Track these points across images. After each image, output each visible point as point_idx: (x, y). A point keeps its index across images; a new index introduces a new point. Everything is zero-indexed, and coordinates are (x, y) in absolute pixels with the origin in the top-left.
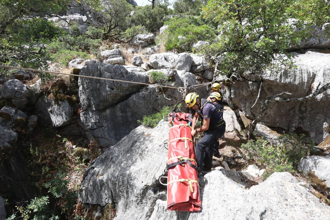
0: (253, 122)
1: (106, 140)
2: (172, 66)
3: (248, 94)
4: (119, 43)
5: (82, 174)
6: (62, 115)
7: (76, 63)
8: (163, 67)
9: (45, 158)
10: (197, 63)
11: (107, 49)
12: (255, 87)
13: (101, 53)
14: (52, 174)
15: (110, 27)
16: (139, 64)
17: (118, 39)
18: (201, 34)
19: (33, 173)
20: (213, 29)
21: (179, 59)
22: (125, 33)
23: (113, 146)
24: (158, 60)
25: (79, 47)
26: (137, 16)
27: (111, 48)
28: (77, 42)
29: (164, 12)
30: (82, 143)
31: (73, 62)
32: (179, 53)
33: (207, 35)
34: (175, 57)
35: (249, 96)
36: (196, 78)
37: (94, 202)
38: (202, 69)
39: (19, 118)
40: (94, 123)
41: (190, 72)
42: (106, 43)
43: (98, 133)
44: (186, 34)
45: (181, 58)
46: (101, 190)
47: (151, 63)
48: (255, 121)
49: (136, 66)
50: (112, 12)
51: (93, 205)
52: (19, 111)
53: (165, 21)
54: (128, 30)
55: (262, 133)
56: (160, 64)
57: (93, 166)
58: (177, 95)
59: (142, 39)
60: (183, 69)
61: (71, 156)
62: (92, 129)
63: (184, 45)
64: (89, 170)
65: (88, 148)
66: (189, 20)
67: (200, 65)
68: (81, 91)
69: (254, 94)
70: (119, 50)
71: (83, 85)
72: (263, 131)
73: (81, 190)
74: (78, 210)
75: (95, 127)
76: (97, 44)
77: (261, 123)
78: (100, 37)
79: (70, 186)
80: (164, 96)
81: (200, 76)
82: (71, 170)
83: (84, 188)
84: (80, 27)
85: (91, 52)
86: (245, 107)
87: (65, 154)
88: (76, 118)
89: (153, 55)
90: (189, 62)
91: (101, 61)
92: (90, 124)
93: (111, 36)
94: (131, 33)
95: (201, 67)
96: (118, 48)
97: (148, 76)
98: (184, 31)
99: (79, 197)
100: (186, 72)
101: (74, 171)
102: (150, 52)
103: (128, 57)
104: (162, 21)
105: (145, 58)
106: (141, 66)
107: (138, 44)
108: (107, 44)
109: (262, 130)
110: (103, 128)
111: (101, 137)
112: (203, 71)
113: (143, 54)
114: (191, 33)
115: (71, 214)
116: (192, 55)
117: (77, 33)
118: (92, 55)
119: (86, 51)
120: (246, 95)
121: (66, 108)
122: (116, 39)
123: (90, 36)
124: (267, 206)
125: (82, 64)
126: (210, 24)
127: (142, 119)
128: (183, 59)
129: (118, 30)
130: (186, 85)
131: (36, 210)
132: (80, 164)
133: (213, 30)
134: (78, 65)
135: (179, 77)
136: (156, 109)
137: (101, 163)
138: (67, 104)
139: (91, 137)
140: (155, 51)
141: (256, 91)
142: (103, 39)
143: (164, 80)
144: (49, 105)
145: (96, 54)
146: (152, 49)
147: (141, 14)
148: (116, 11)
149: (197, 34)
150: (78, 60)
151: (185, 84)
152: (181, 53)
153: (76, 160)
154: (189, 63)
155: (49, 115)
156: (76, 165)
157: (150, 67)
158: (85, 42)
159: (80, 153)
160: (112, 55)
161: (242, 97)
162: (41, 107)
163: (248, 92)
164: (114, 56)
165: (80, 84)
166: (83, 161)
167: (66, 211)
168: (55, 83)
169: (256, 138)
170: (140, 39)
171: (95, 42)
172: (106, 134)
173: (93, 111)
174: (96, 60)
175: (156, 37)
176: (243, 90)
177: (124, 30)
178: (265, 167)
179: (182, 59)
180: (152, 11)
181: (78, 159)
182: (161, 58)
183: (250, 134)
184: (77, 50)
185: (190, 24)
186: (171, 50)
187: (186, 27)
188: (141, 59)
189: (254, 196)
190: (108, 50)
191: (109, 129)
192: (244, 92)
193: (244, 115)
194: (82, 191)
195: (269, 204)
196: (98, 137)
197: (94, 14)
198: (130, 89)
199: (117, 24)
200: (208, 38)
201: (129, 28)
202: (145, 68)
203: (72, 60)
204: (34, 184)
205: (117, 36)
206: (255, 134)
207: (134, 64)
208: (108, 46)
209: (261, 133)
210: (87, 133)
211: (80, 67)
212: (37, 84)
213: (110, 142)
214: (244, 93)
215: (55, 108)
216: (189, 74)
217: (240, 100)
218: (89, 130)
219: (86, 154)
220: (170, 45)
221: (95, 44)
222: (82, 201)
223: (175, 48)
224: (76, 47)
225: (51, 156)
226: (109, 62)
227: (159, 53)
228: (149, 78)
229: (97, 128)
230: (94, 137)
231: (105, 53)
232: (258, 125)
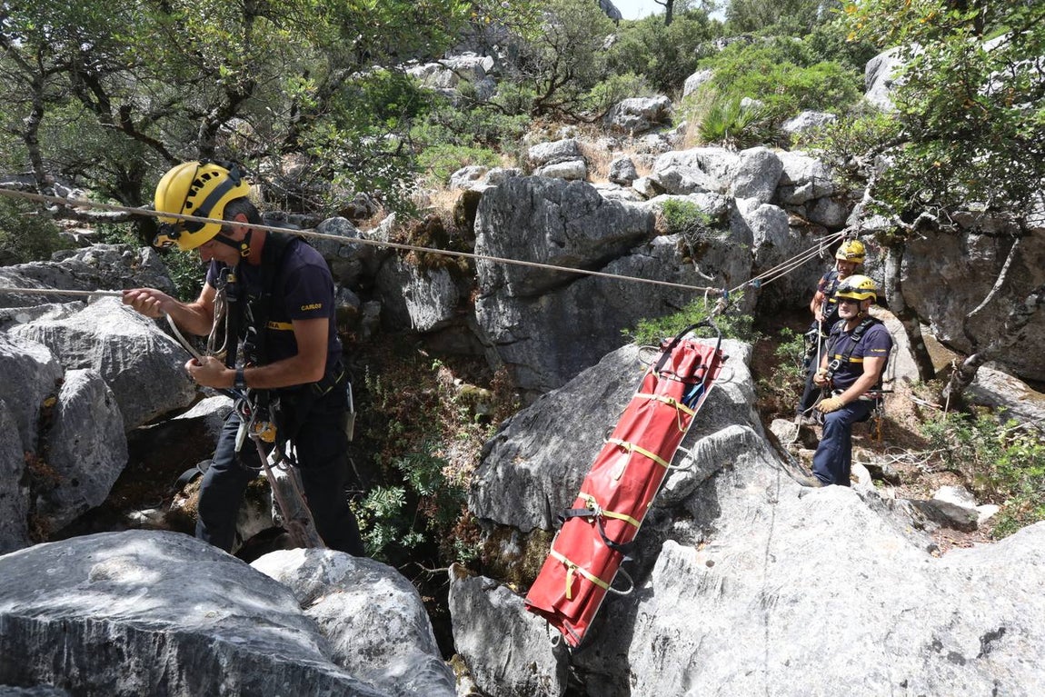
0: (971, 359)
1: (533, 373)
2: (718, 186)
3: (960, 275)
4: (572, 124)
5: (472, 447)
6: (433, 304)
7: (468, 176)
8: (694, 188)
9: (393, 402)
10: (794, 178)
11: (543, 140)
12: (987, 253)
13: (530, 149)
14: (409, 440)
15: (553, 81)
16: (627, 178)
17: (571, 114)
18: (811, 91)
19: (370, 430)
20: (851, 72)
21: (740, 165)
22: (590, 95)
23: (556, 391)
24: (681, 170)
25: (476, 137)
26: (623, 49)
27: (552, 137)
28: (469, 123)
29: (701, 31)
30: (475, 374)
31: (461, 175)
32: (740, 148)
33: (831, 93)
34: (730, 161)
35: (962, 279)
36: (790, 219)
37: (505, 521)
38: (810, 195)
39: (345, 305)
40: (507, 328)
41: (771, 202)
42: (542, 124)
43: (516, 353)
44: (766, 93)
45: (748, 163)
46: (522, 494)
47: (660, 177)
48: (976, 358)
49: (618, 186)
50: (559, 43)
51: (502, 526)
52: (345, 289)
53: (701, 58)
54: (600, 88)
55: (997, 395)
56: (687, 180)
57: (504, 433)
58: (732, 267)
59: (636, 111)
60: (751, 196)
61: (450, 402)
62: (502, 344)
63: (757, 126)
64: (495, 442)
65: (489, 388)
66: (775, 52)
67: (803, 182)
68: (479, 246)
69: (983, 273)
70: (575, 142)
71: (485, 231)
72: (1000, 389)
73: (475, 487)
74: (463, 528)
75: (510, 338)
76: (519, 128)
77: (994, 366)
78: (526, 108)
79: (447, 472)
80: (697, 269)
81: (800, 216)
82: (450, 435)
83: (482, 483)
84: (478, 87)
85: (503, 148)
86: (941, 311)
87: (436, 398)
88: (465, 314)
89: (663, 156)
90: (770, 174)
91: (529, 171)
92: (500, 330)
93: (554, 107)
94: (604, 97)
95: (807, 189)
96: (570, 138)
97: (654, 212)
98: (759, 84)
99: (469, 501)
100: (762, 203)
101: (455, 438)
102: (656, 147)
103: (597, 161)
104: (693, 58)
105: (644, 163)
106: (631, 185)
107: (622, 125)
108: (544, 128)
109: (995, 386)
110: (529, 341)
111: (521, 365)
112: (814, 201)
113: (638, 153)
114: (780, 88)
115: (446, 534)
116: (780, 153)
117: (471, 101)
118: (505, 157)
119: (492, 145)
120: (949, 277)
121: (444, 287)
122: (566, 113)
123: (501, 108)
124: (1009, 618)
125: (481, 178)
126: (841, 58)
127: (633, 328)
128: (755, 165)
129: (573, 88)
130: (759, 239)
131: (379, 514)
132: (470, 425)
133: (850, 77)
134: (472, 182)
135: (741, 216)
136: (672, 303)
137: (523, 429)
138: (445, 277)
139: (497, 363)
140: (669, 145)
141: (989, 267)
142: (534, 114)
143: (697, 226)
144: (407, 278)
145: (517, 154)
146: (661, 137)
147: (634, 41)
148: (571, 38)
149: (798, 90)
150: (472, 169)
151: (755, 238)
152: (748, 148)
153: (460, 414)
154: (772, 178)
155: (404, 303)
156: (459, 427)
157: (657, 188)
158: (488, 124)
159: (471, 398)
160: (558, 155)
161: (936, 281)
162: (388, 282)
163: (958, 267)
164: (562, 158)
165: (479, 228)
166: (477, 417)
167: (436, 525)
168: (423, 225)
169: (973, 408)
170: (629, 112)
171: (514, 123)
172: (536, 358)
173: (506, 299)
174: (517, 169)
175: (673, 105)
176: (941, 261)
177: (588, 88)
178: (999, 500)
179: (751, 167)
180: (668, 30)
181: (464, 412)
182: (687, 162)
183: (951, 394)
184: (470, 145)
185: (778, 62)
186: (716, 142)
187: (767, 71)
188: (633, 165)
189: (964, 579)
190: (546, 144)
191: (543, 345)
192: (945, 267)
193: (934, 336)
194: (476, 489)
195: (1016, 613)
196: (515, 365)
197: (512, 49)
198: (606, 246)
199: (572, 72)
200: (835, 102)
201: (601, 82)
202: (643, 191)
203: (457, 170)
204: (372, 457)
205: (568, 106)
206: (968, 395)
207: (614, 179)
208: (545, 131)
209: (989, 394)
210: (489, 351)
211: (480, 186)
212: (381, 228)
213: (543, 380)
214: (946, 271)
215: (419, 286)
216: (770, 208)
217: (927, 292)
218: (494, 345)
219: (484, 403)
220: (717, 125)
221: (513, 127)
222: (477, 511)
223: (729, 136)
224: (468, 137)
225: (407, 399)
226: (549, 174)
227: (682, 148)
228: (657, 218)
229: (513, 342)
230: (506, 362)
231: (541, 150)
232: (984, 371)
